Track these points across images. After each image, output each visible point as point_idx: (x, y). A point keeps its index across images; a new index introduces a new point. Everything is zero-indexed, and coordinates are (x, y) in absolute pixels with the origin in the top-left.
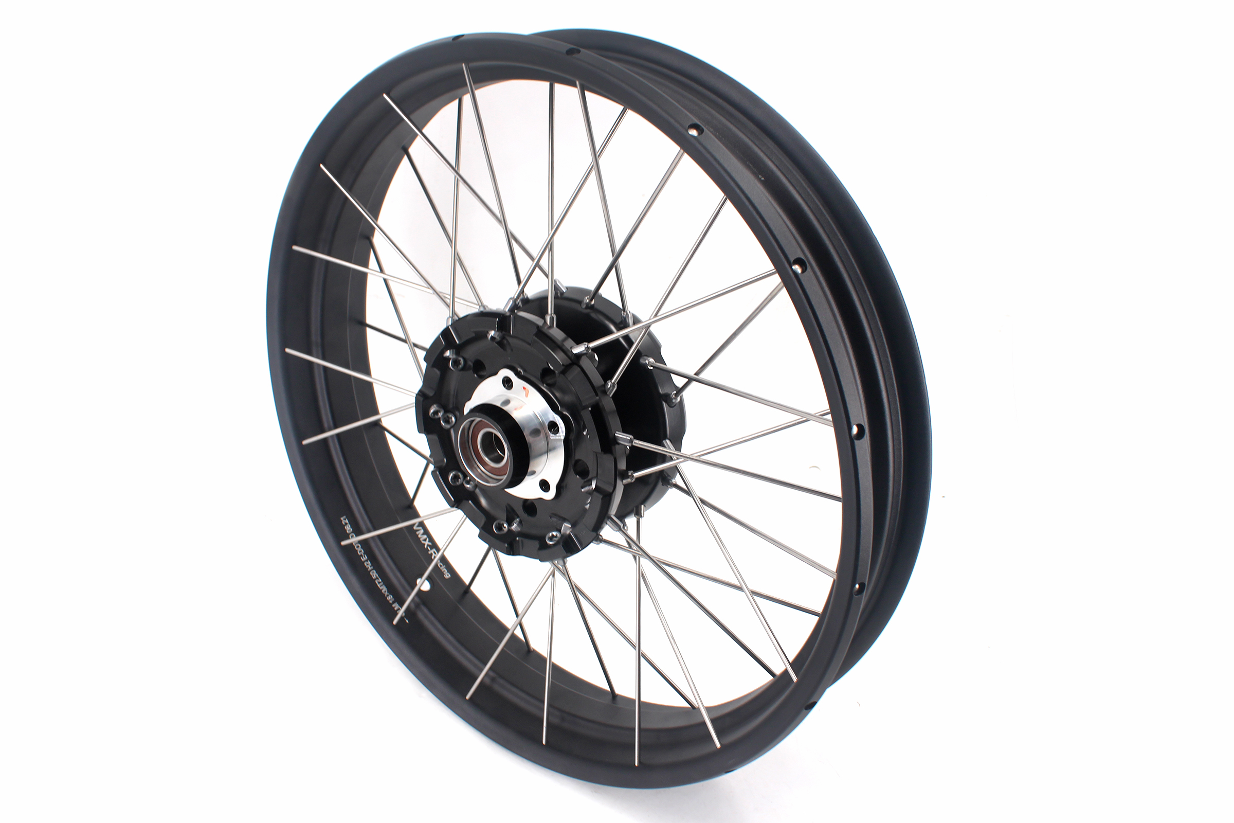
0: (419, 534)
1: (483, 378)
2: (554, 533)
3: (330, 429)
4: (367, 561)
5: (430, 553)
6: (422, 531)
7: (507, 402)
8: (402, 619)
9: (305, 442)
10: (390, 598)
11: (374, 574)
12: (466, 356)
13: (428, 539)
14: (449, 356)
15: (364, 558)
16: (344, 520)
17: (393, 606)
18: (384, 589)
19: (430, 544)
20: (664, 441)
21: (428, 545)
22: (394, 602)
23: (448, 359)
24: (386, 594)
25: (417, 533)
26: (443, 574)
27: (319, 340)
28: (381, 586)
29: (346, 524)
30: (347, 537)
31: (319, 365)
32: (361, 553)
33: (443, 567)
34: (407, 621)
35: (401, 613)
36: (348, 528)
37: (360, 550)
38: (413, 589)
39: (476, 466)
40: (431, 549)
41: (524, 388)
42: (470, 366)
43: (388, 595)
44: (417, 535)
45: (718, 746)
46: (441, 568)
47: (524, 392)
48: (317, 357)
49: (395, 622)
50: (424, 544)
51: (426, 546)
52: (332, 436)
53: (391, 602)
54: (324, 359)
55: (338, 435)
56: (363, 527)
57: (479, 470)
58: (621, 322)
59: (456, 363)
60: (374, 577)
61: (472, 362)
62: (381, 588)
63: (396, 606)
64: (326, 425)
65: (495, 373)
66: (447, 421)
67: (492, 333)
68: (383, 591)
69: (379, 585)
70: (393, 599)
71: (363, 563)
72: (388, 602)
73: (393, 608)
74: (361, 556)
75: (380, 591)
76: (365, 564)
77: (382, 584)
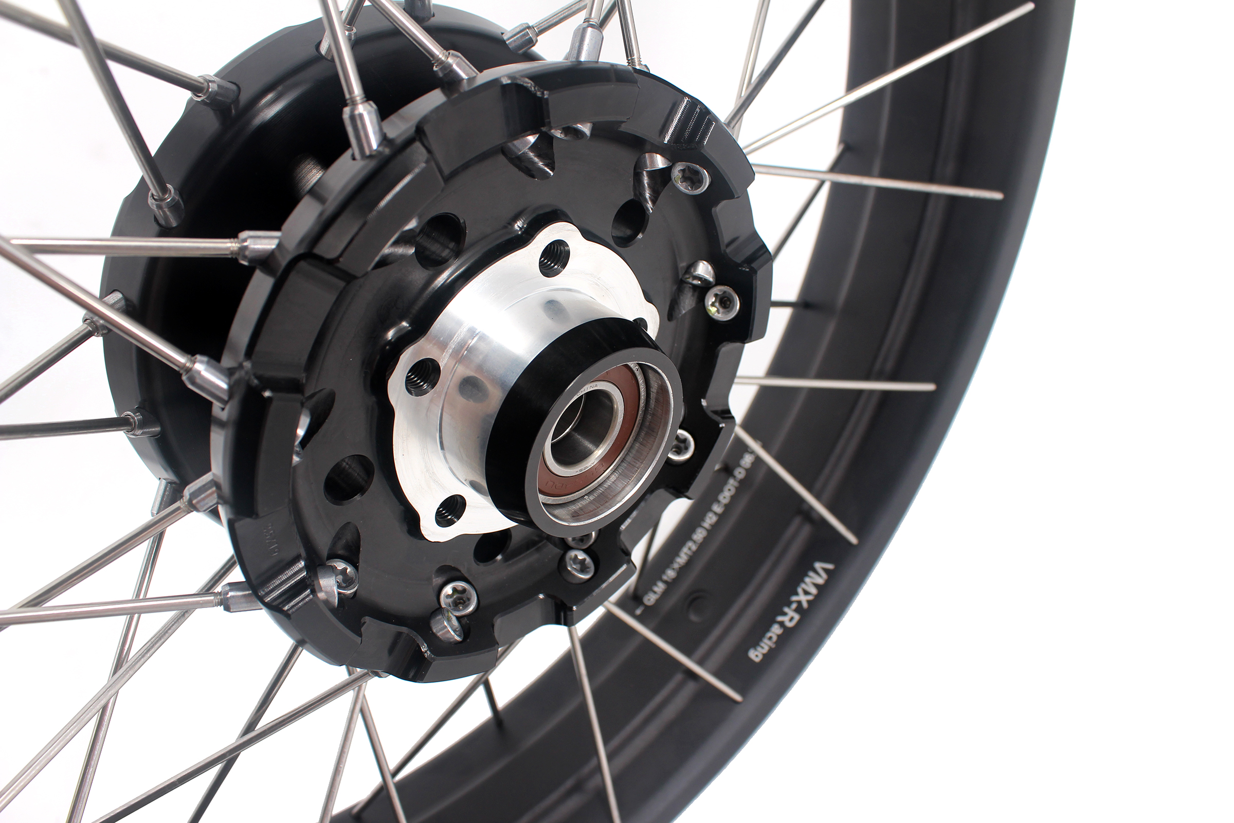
0: (810, 577)
4: (715, 513)
5: (786, 610)
6: (820, 581)
13: (810, 598)
15: (718, 509)
19: (805, 605)
21: (799, 603)
24: (676, 566)
25: (811, 574)
26: (755, 644)
33: (769, 643)
40: (796, 610)
44: (807, 575)
46: (766, 640)
50: (797, 594)
51: (794, 598)
69: (685, 550)
70: (669, 580)
71: (710, 510)
72: (664, 572)
73: (655, 584)
74: (719, 502)
75: (677, 554)
76: (710, 515)
77: (689, 553)
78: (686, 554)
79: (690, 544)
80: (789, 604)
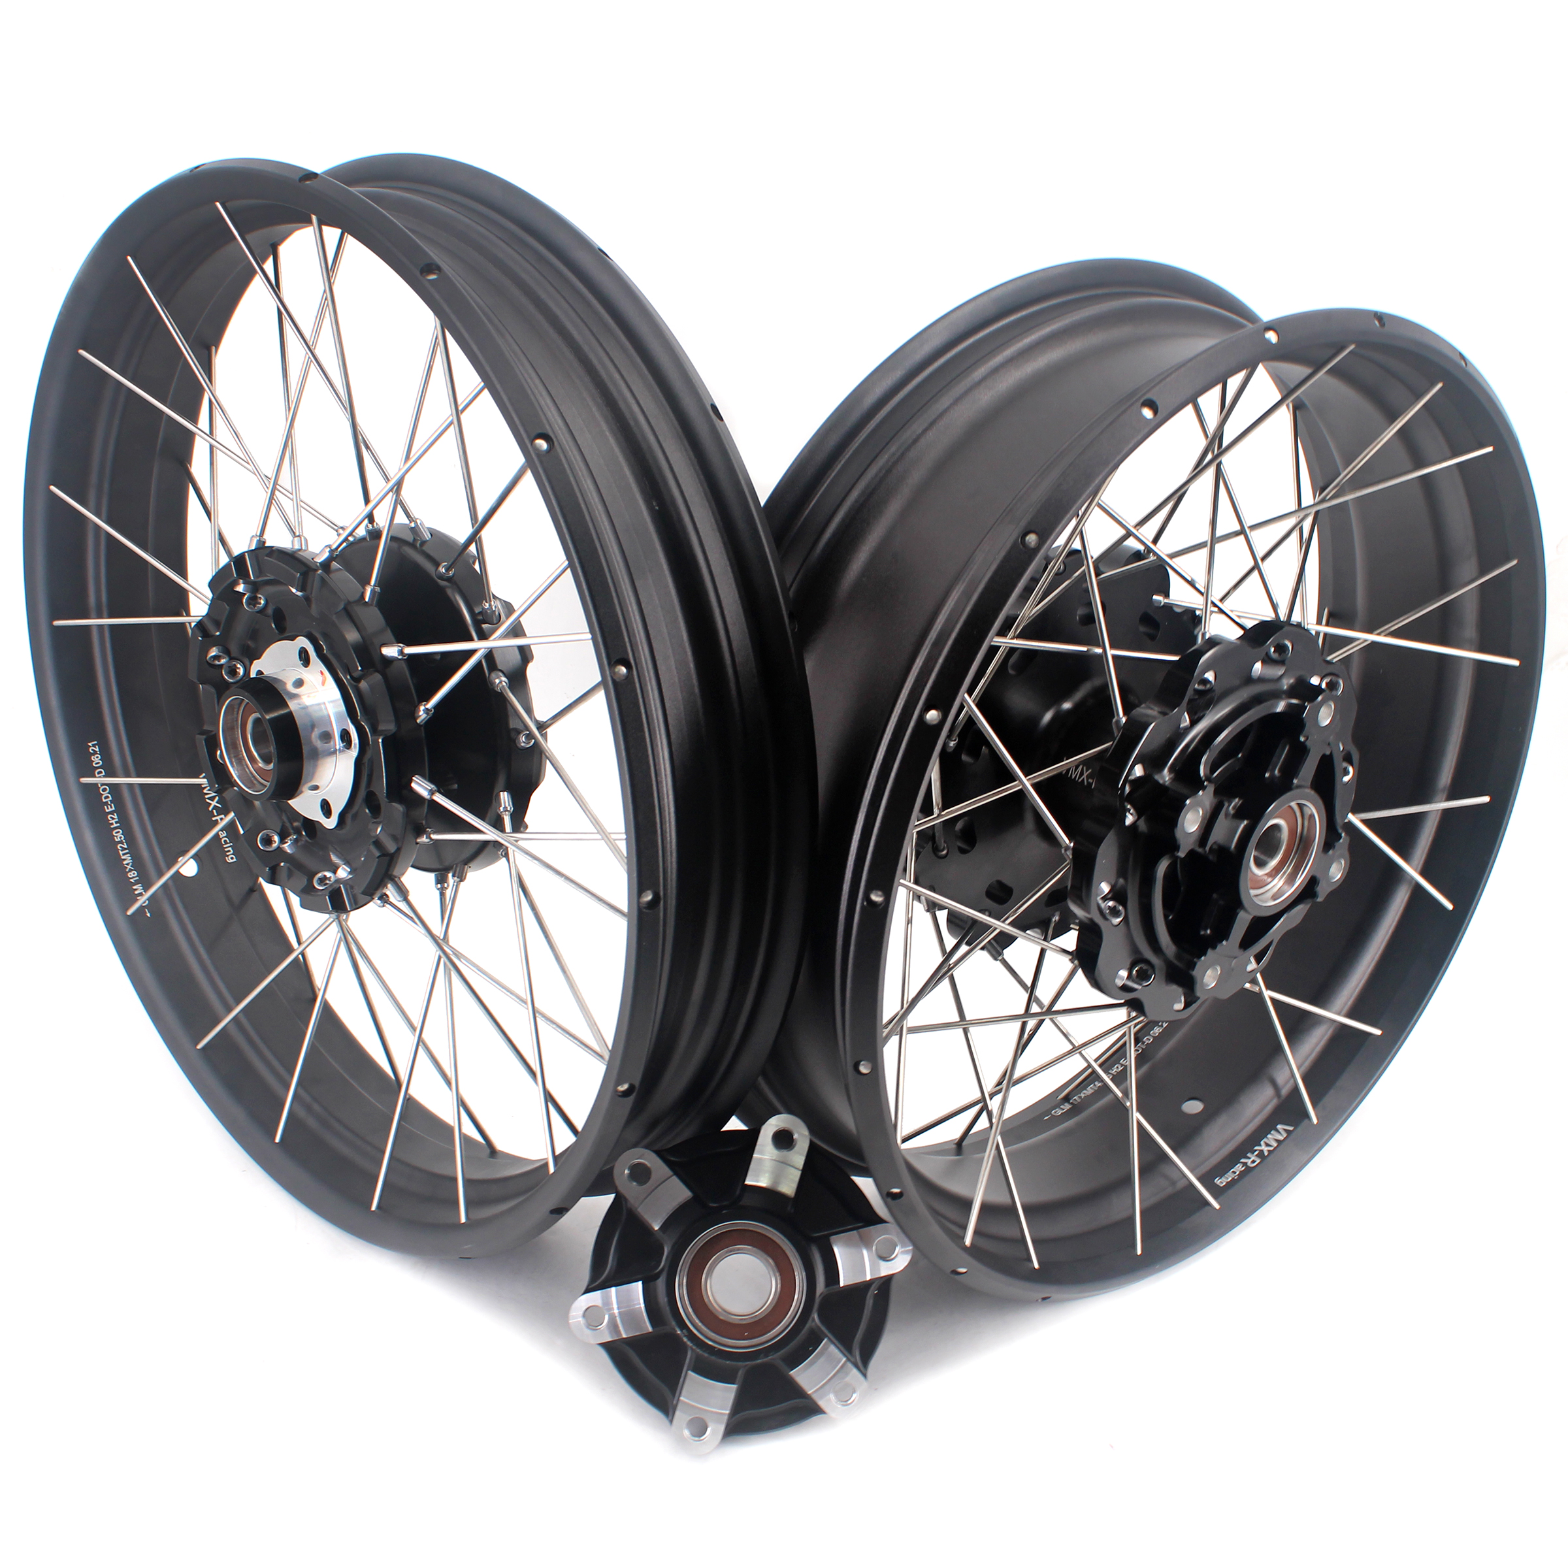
2: (328, 874)
8: (142, 908)
9: (57, 623)
11: (119, 836)
12: (267, 596)
14: (242, 591)
16: (93, 746)
17: (135, 886)
22: (136, 883)
23: (241, 594)
28: (124, 854)
29: (95, 753)
30: (91, 772)
32: (107, 800)
34: (148, 915)
35: (142, 901)
36: (96, 760)
37: (106, 797)
38: (169, 868)
41: (322, 673)
42: (270, 611)
43: (130, 870)
45: (463, 1220)
47: (320, 678)
49: (129, 912)
56: (119, 765)
59: (253, 601)
61: (273, 608)
63: (139, 888)
65: (292, 638)
66: (233, 671)
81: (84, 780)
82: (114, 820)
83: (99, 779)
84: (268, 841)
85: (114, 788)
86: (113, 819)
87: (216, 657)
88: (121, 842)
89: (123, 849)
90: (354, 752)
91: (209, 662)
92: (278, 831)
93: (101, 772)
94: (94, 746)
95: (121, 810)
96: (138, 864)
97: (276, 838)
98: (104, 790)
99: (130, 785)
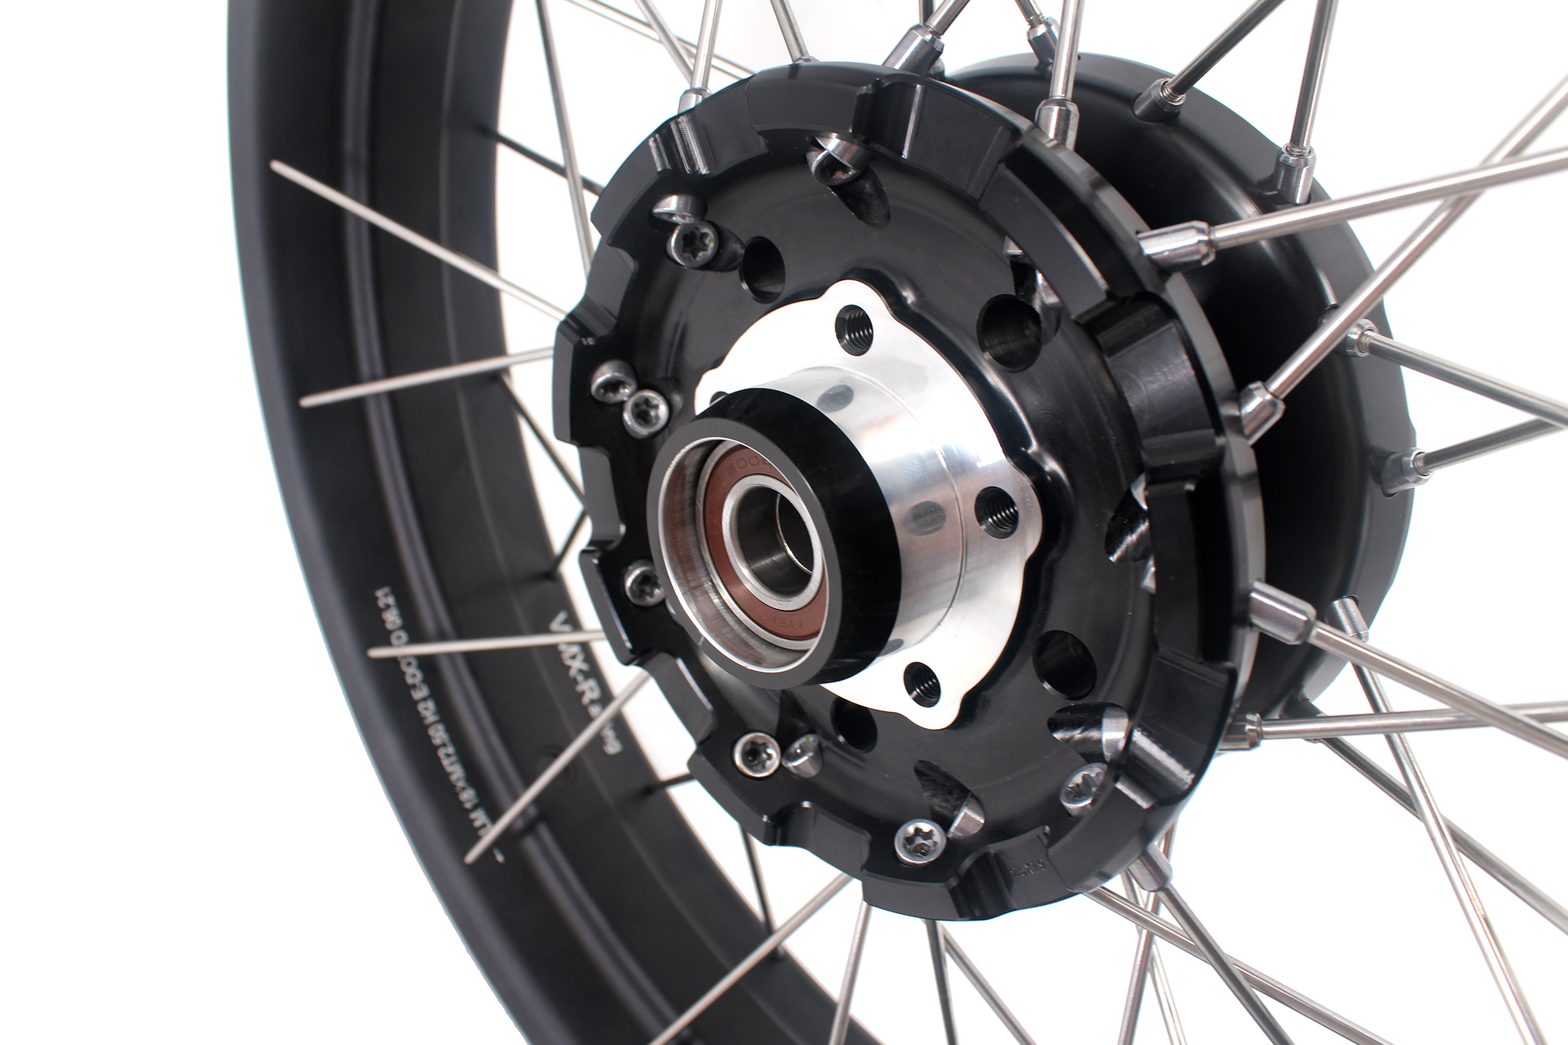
1: (770, 301)
3: (374, 378)
4: (425, 699)
7: (842, 395)
8: (488, 853)
9: (309, 402)
10: (468, 796)
11: (438, 734)
12: (726, 224)
14: (671, 215)
15: (420, 693)
16: (384, 597)
17: (474, 815)
18: (456, 772)
20: (1336, 603)
21: (581, 671)
22: (475, 807)
23: (665, 225)
24: (461, 784)
26: (603, 743)
27: (363, 153)
28: (450, 765)
29: (388, 606)
30: (384, 639)
31: (358, 219)
32: (415, 679)
34: (499, 859)
35: (489, 837)
36: (392, 618)
37: (413, 675)
39: (708, 585)
42: (734, 256)
43: (464, 789)
48: (356, 198)
49: (471, 857)
52: (377, 396)
53: (468, 806)
54: (373, 205)
55: (393, 395)
56: (429, 624)
57: (716, 601)
58: (1270, 182)
59: (690, 242)
60: (437, 741)
61: (742, 245)
62: (449, 769)
63: (479, 817)
64: (365, 368)
65: (815, 292)
66: (643, 413)
67: (832, 144)
68: (454, 777)
69: (445, 762)
70: (475, 801)
71: (415, 703)
72: (461, 803)
73: (472, 821)
74: (414, 686)
75: (447, 775)
76: (421, 707)
77: (453, 759)
78: (452, 764)
79: (441, 753)
80: (575, 682)
81: (377, 653)
82: (428, 710)
83: (402, 650)
84: (754, 754)
85: (427, 664)
86: (426, 709)
87: (612, 386)
88: (444, 745)
89: (448, 755)
90: (1030, 538)
91: (597, 398)
92: (774, 734)
93: (399, 637)
94: (386, 595)
95: (439, 694)
96: (475, 776)
97: (773, 751)
98: (409, 664)
99: (450, 655)
